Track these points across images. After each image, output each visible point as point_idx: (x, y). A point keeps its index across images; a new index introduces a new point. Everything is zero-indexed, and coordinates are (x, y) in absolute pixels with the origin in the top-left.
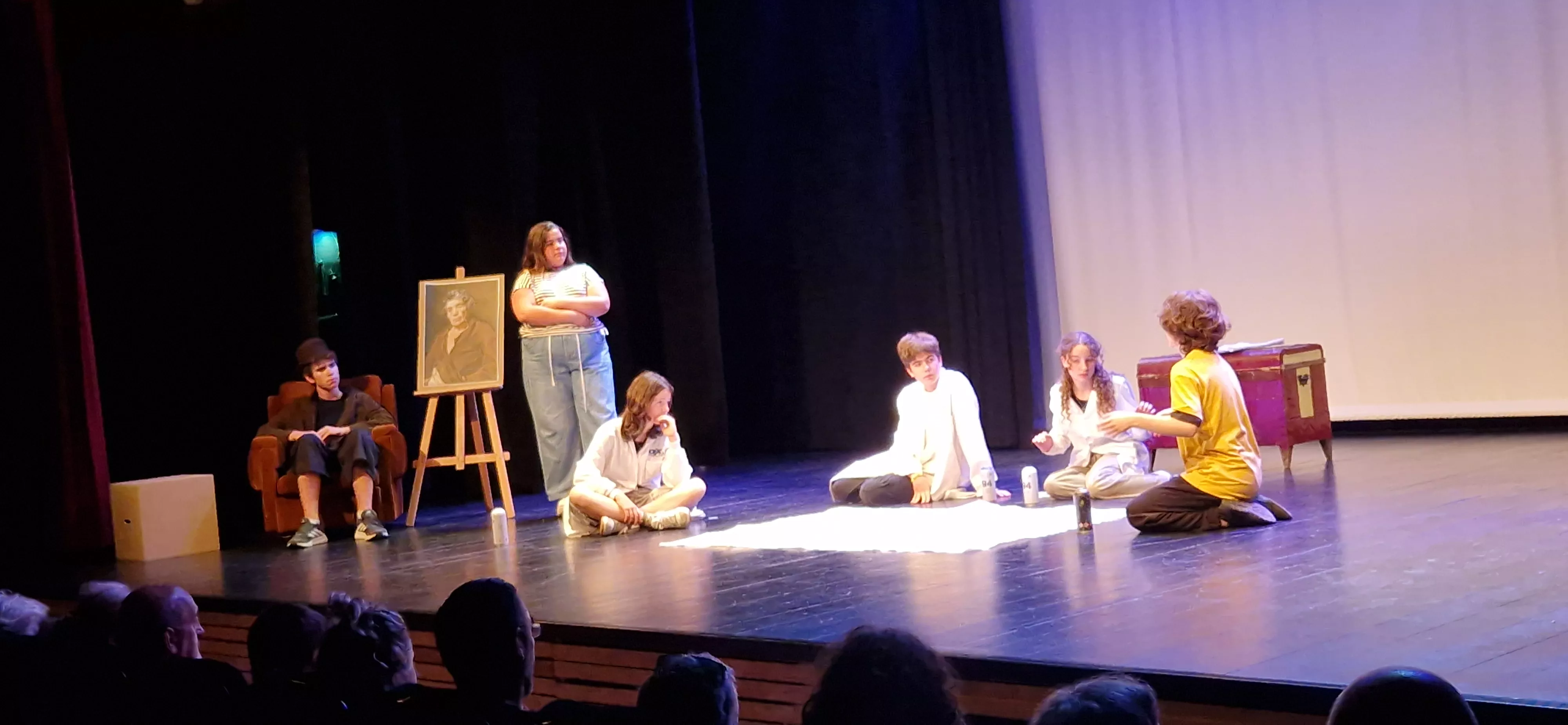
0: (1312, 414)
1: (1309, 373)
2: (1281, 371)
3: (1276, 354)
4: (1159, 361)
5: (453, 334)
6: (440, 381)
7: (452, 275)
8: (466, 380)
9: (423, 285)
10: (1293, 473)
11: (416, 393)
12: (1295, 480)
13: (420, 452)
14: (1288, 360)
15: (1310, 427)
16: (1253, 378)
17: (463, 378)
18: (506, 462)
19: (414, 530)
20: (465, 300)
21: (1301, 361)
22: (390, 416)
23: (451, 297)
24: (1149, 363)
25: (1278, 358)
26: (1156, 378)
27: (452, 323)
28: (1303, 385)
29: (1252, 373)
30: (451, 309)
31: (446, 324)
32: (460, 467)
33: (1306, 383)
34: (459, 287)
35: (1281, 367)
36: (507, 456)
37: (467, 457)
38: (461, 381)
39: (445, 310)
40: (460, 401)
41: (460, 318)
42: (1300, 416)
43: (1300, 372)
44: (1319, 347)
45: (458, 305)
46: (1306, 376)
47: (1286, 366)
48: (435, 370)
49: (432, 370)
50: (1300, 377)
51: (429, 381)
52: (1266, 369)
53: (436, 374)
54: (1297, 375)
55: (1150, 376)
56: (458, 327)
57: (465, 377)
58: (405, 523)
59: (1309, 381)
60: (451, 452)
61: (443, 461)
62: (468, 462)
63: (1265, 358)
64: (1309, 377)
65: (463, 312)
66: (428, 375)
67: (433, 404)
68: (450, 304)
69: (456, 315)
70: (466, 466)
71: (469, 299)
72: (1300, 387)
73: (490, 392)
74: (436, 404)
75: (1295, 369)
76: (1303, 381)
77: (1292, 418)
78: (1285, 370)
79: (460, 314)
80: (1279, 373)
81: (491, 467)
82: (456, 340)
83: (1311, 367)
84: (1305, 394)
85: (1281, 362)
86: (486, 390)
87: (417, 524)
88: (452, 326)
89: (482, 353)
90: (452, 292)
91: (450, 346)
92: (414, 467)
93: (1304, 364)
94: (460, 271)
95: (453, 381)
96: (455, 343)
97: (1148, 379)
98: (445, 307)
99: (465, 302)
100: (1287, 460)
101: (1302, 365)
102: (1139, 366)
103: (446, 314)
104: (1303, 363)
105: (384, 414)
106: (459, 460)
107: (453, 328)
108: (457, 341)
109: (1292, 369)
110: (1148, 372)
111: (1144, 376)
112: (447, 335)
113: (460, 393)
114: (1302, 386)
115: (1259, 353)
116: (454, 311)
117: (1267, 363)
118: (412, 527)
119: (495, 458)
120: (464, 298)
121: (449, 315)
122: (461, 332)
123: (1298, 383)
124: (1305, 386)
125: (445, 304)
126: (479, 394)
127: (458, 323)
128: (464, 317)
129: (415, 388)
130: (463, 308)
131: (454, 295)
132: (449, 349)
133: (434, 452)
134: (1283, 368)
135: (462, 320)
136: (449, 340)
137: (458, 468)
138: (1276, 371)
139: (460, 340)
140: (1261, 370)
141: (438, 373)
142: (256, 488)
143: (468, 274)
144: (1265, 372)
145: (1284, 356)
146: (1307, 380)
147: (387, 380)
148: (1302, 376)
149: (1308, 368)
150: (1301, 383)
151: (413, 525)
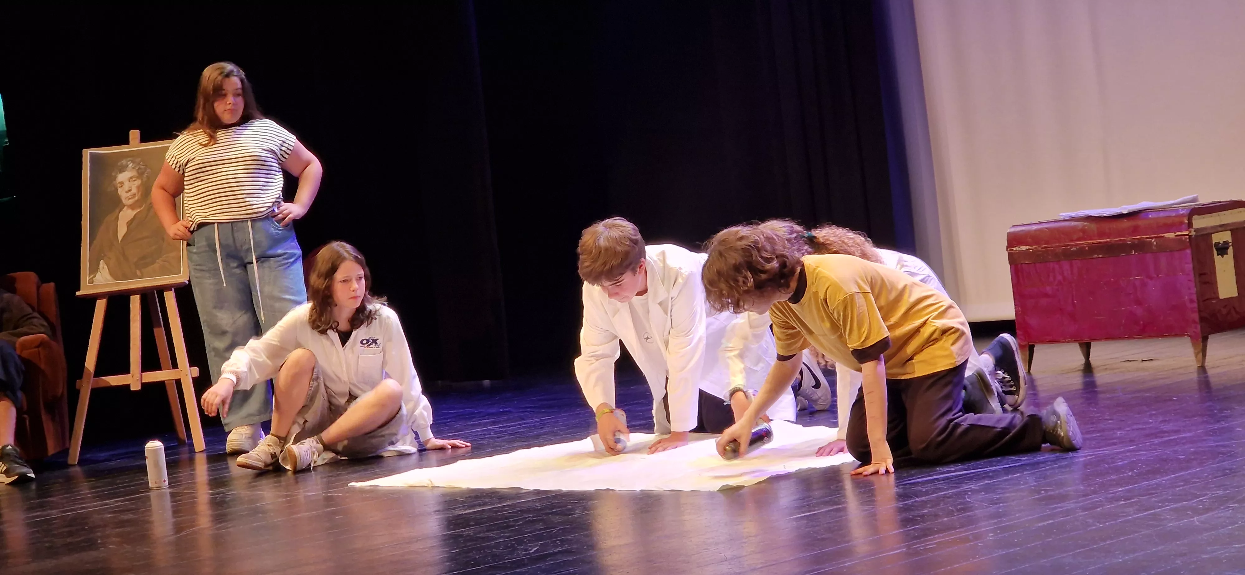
0: (1236, 294)
1: (1230, 241)
2: (1190, 237)
3: (1183, 215)
4: (1035, 227)
5: (126, 215)
6: (109, 277)
8: (143, 275)
9: (87, 153)
10: (1210, 372)
11: (77, 293)
12: (1213, 381)
13: (85, 370)
14: (1199, 222)
15: (1233, 311)
16: (1155, 248)
17: (138, 273)
18: (194, 380)
19: (78, 469)
20: (140, 171)
21: (1219, 223)
22: (45, 324)
23: (122, 169)
24: (1022, 231)
25: (1187, 220)
26: (1031, 251)
27: (125, 201)
28: (1223, 257)
29: (1154, 240)
30: (122, 183)
31: (117, 204)
32: (135, 387)
33: (1226, 253)
34: (132, 155)
35: (1190, 232)
36: (195, 371)
37: (143, 374)
38: (137, 276)
39: (115, 185)
40: (135, 302)
41: (134, 195)
42: (1218, 298)
43: (1218, 238)
45: (131, 178)
46: (1226, 243)
47: (1195, 230)
48: (102, 263)
49: (99, 264)
50: (1217, 244)
51: (95, 276)
52: (1171, 235)
53: (103, 268)
54: (1214, 243)
55: (1024, 248)
56: (132, 207)
57: (141, 272)
58: (66, 462)
59: (1230, 250)
60: (125, 369)
61: (114, 380)
62: (145, 380)
63: (1169, 221)
64: (1230, 244)
65: (138, 187)
66: (94, 269)
67: (101, 306)
68: (122, 177)
69: (130, 191)
70: (144, 385)
71: (146, 169)
72: (1217, 258)
73: (173, 289)
74: (104, 307)
75: (1210, 234)
76: (1222, 250)
77: (1208, 299)
78: (1196, 236)
79: (134, 190)
80: (1188, 240)
82: (129, 224)
83: (1231, 230)
84: (1225, 269)
85: (1190, 225)
86: (168, 288)
87: (81, 462)
88: (125, 206)
89: (163, 239)
90: (124, 162)
91: (122, 230)
92: (77, 387)
93: (1223, 228)
94: (135, 134)
95: (125, 277)
96: (129, 228)
97: (1020, 252)
98: (114, 182)
99: (140, 174)
100: (1201, 354)
101: (1220, 229)
102: (1009, 235)
103: (117, 190)
104: (1221, 226)
105: (38, 321)
106: (135, 379)
107: (125, 208)
108: (131, 224)
109: (1205, 236)
110: (1020, 243)
111: (1014, 249)
112: (117, 218)
113: (134, 292)
114: (1220, 256)
115: (1162, 214)
116: (126, 187)
117: (1169, 227)
118: (74, 465)
119: (180, 376)
120: (139, 168)
121: (120, 192)
122: (135, 212)
123: (1215, 252)
124: (1225, 256)
125: (115, 178)
126: (159, 291)
127: (131, 202)
128: (138, 193)
129: (78, 286)
130: (138, 182)
131: (127, 166)
132: (120, 238)
133: (102, 369)
134: (1193, 233)
135: (136, 198)
136: (120, 224)
137: (132, 389)
138: (1183, 238)
139: (134, 223)
140: (1164, 237)
141: (106, 267)
143: (144, 139)
144: (1169, 239)
145: (1195, 217)
146: (1227, 248)
147: (44, 279)
148: (1221, 242)
149: (1229, 233)
150: (1218, 255)
151: (76, 463)
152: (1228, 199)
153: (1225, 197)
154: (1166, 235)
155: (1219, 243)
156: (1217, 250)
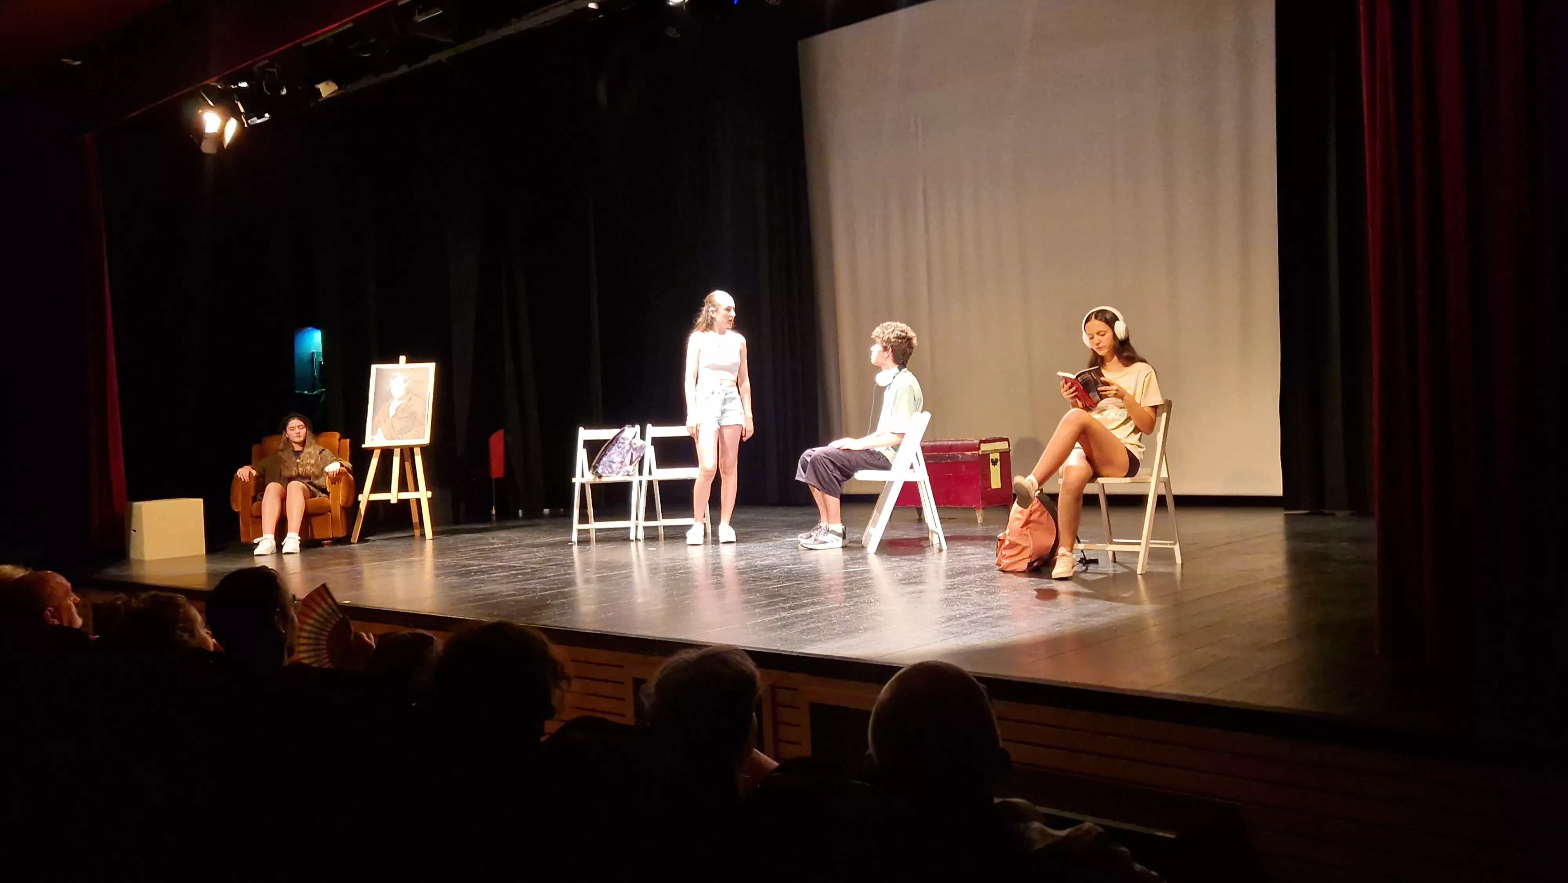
0: (1000, 487)
1: (999, 458)
2: (979, 455)
3: (976, 443)
5: (394, 406)
6: (383, 439)
7: (397, 362)
8: (402, 439)
9: (375, 368)
11: (363, 446)
13: (365, 490)
14: (984, 447)
15: (996, 497)
16: (960, 459)
17: (400, 437)
18: (428, 499)
19: (357, 544)
21: (993, 449)
23: (394, 378)
25: (977, 446)
27: (395, 397)
28: (994, 465)
29: (960, 455)
30: (395, 386)
31: (390, 397)
32: (394, 501)
33: (997, 464)
34: (402, 370)
36: (429, 494)
37: (400, 494)
38: (399, 439)
39: (389, 387)
40: (397, 452)
41: (400, 393)
42: (990, 487)
43: (992, 456)
44: (1007, 440)
45: (399, 384)
46: (997, 459)
47: (982, 452)
48: (379, 430)
49: (377, 430)
50: (992, 459)
51: (374, 438)
52: (969, 453)
53: (380, 433)
54: (990, 459)
56: (398, 400)
57: (402, 437)
59: (999, 463)
60: (388, 490)
61: (382, 497)
62: (399, 498)
63: (968, 446)
64: (999, 461)
65: (402, 389)
66: (374, 433)
67: (376, 454)
68: (394, 383)
69: (397, 391)
70: (399, 500)
71: (408, 380)
72: (992, 468)
74: (379, 453)
75: (989, 454)
76: (995, 463)
78: (982, 454)
80: (977, 457)
81: (418, 501)
82: (397, 409)
83: (1000, 453)
84: (995, 474)
85: (979, 448)
86: (417, 446)
87: (359, 541)
88: (395, 399)
89: (416, 418)
90: (395, 374)
91: (392, 412)
92: (360, 499)
93: (996, 451)
94: (402, 358)
95: (392, 439)
96: (396, 410)
98: (390, 385)
99: (405, 382)
101: (994, 452)
103: (391, 390)
104: (995, 450)
106: (393, 496)
109: (986, 456)
112: (390, 405)
114: (993, 466)
116: (396, 388)
117: (968, 449)
119: (421, 496)
120: (404, 379)
121: (393, 391)
122: (401, 402)
124: (996, 466)
125: (391, 383)
126: (411, 449)
127: (398, 397)
128: (403, 392)
129: (363, 441)
130: (403, 386)
131: (396, 376)
132: (391, 416)
133: (375, 490)
134: (980, 453)
135: (402, 395)
136: (391, 408)
137: (393, 501)
138: (974, 456)
139: (400, 409)
140: (965, 454)
142: (236, 510)
143: (408, 361)
144: (968, 455)
145: (982, 444)
146: (997, 462)
147: (343, 437)
148: (994, 459)
149: (998, 454)
150: (992, 465)
151: (356, 542)
152: (999, 437)
153: (998, 436)
154: (966, 453)
155: (993, 459)
156: (992, 462)
